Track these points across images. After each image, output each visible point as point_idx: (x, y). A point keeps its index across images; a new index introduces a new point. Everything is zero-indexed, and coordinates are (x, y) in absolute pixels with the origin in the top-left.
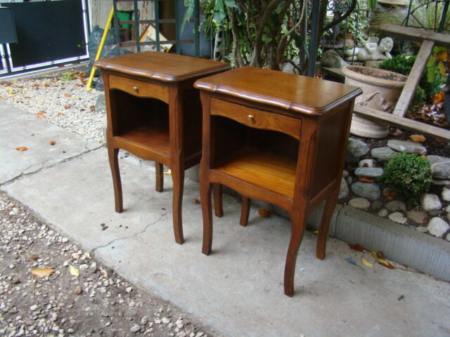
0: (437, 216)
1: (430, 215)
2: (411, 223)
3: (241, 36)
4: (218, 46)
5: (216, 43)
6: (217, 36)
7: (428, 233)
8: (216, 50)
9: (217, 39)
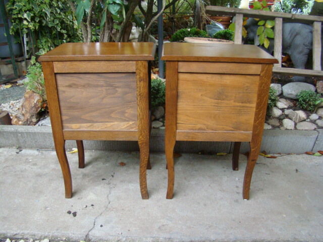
0: (285, 118)
1: (280, 119)
2: (274, 127)
3: (44, 34)
4: (27, 46)
5: (25, 43)
6: (25, 36)
7: (286, 129)
8: (26, 48)
9: (25, 40)
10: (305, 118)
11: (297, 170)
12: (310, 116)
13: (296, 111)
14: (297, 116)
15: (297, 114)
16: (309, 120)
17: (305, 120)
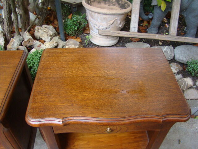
10: (192, 85)
11: (179, 141)
12: (196, 81)
13: (185, 79)
14: (185, 84)
15: (185, 82)
16: (195, 87)
17: (191, 87)
